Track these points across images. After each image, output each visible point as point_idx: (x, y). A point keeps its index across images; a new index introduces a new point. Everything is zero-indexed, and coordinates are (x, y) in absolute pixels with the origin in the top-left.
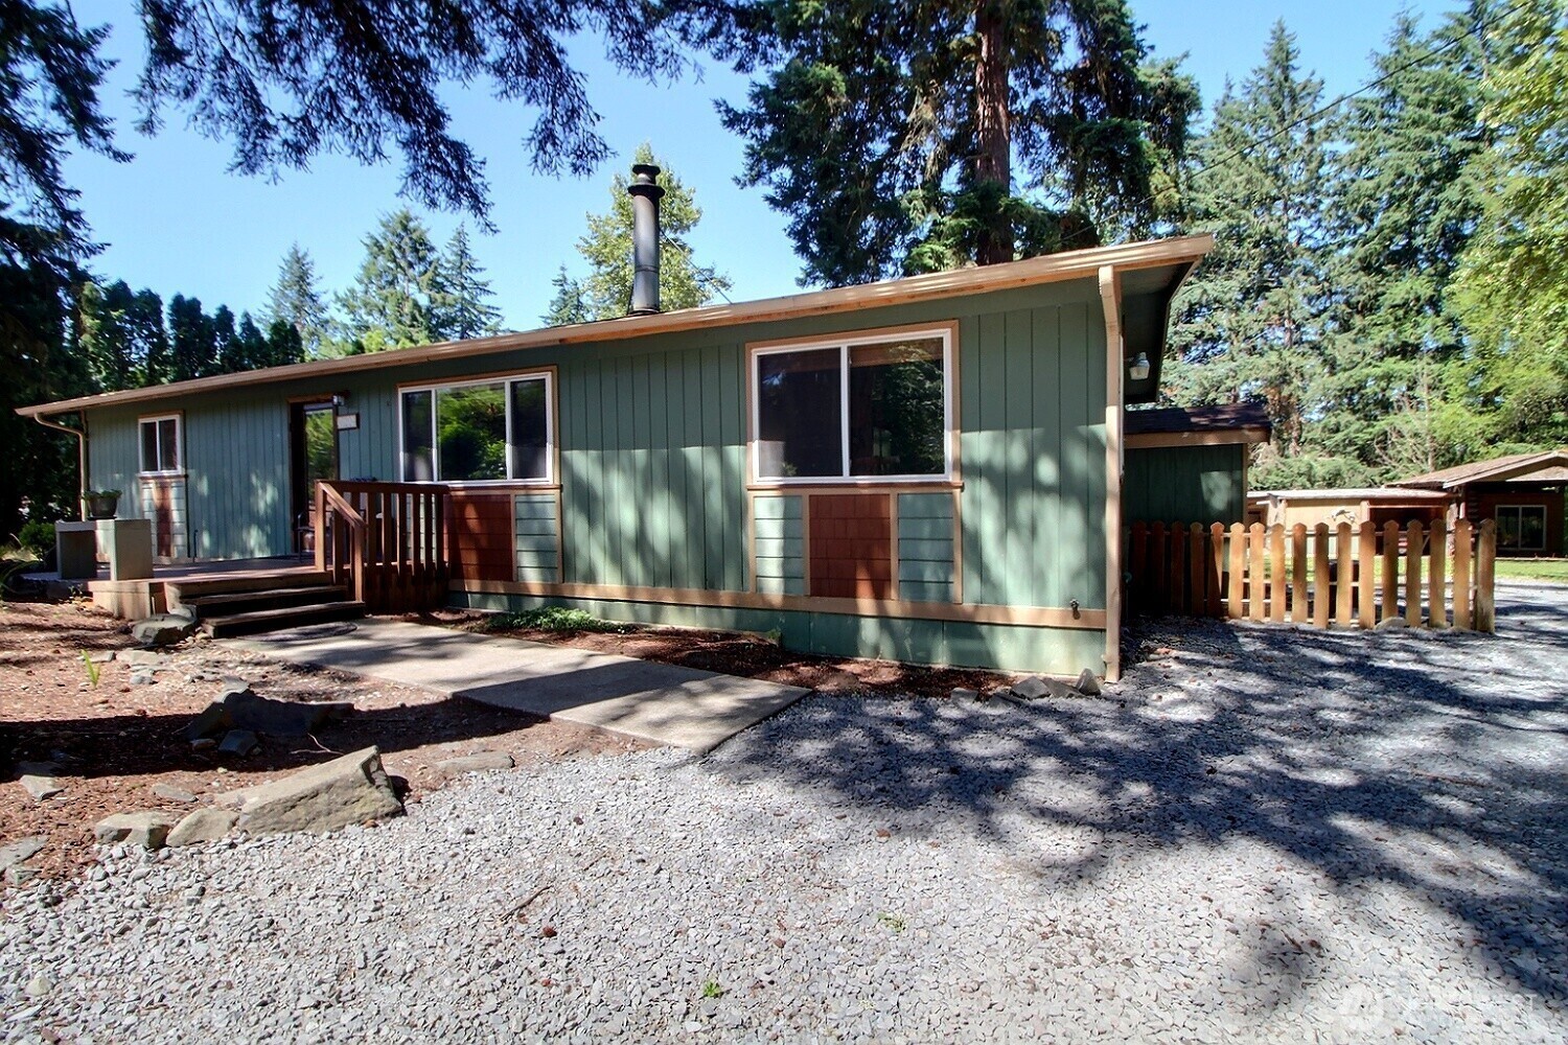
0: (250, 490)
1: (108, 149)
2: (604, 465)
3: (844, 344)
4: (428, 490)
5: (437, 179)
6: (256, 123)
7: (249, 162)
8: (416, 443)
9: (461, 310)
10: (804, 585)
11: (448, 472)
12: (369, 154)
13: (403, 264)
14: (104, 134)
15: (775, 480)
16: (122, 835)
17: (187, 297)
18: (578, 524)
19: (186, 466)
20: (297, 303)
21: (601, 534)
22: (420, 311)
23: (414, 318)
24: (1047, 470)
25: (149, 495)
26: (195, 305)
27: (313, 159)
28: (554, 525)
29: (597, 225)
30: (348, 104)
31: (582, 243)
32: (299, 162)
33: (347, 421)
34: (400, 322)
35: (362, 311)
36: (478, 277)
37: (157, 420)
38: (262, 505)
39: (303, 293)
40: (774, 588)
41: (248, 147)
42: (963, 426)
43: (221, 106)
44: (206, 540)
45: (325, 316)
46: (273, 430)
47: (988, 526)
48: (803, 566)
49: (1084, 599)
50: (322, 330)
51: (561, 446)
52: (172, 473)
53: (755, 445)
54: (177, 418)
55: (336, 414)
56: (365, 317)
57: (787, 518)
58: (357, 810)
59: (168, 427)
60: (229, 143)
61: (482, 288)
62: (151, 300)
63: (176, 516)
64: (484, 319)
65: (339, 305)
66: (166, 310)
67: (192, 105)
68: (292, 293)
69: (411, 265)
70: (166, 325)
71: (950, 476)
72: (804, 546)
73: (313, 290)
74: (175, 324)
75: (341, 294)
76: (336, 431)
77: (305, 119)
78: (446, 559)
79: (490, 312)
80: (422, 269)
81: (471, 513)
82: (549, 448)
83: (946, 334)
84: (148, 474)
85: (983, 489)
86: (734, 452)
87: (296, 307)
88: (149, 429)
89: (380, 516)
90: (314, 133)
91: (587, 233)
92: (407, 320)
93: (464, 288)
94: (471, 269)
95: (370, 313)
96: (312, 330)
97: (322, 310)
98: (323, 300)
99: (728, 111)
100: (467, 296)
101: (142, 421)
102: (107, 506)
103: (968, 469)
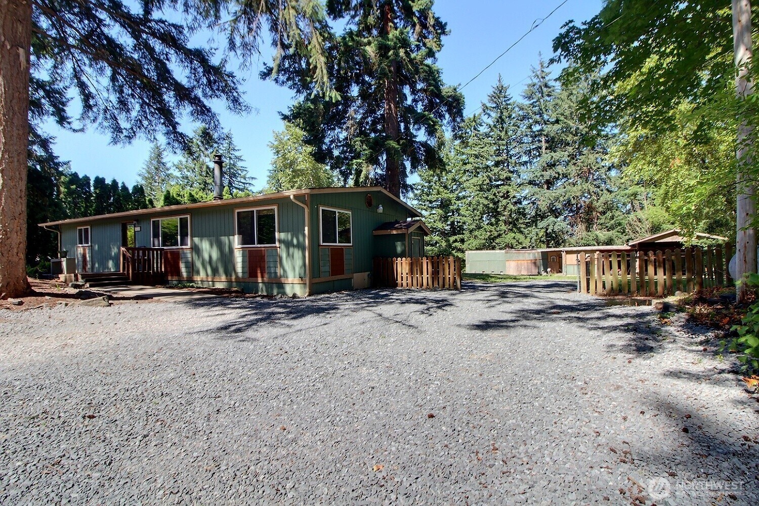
0: (110, 249)
1: (71, 128)
2: (201, 240)
3: (255, 209)
4: (157, 250)
5: (176, 145)
6: (118, 129)
7: (115, 141)
8: (156, 235)
9: (229, 168)
10: (247, 275)
11: (164, 245)
12: (152, 139)
13: (203, 149)
14: (69, 123)
15: (240, 246)
16: (61, 303)
17: (101, 177)
18: (195, 257)
19: (91, 243)
20: (157, 166)
21: (201, 259)
22: (210, 170)
23: (207, 173)
24: (295, 241)
25: (80, 250)
26: (103, 180)
27: (133, 141)
28: (190, 259)
29: (277, 137)
30: (145, 123)
31: (269, 144)
32: (130, 143)
33: (138, 229)
34: (201, 175)
35: (185, 170)
36: (237, 154)
37: (83, 228)
38: (113, 254)
39: (159, 162)
40: (240, 275)
41: (115, 136)
42: (280, 232)
43: (106, 124)
44: (97, 265)
45: (169, 172)
46: (118, 230)
47: (284, 255)
48: (247, 269)
49: (302, 275)
50: (168, 178)
51: (192, 237)
52: (87, 245)
53: (236, 237)
54: (89, 227)
55: (135, 227)
56: (187, 173)
57: (243, 256)
58: (101, 304)
59: (86, 230)
60: (108, 135)
61: (239, 158)
62: (87, 179)
63: (88, 259)
64: (240, 172)
65: (174, 168)
66: (92, 182)
67: (96, 125)
68: (155, 163)
69: (206, 149)
70: (92, 188)
71: (277, 244)
72: (247, 264)
73: (164, 161)
74: (95, 188)
75: (176, 163)
76: (135, 232)
77: (132, 128)
78: (163, 270)
79: (243, 169)
80: (212, 151)
81: (169, 255)
82: (189, 236)
83: (275, 208)
84: (80, 245)
85: (283, 246)
86: (231, 237)
87: (156, 169)
88: (81, 230)
89: (146, 258)
90: (134, 132)
91: (272, 139)
92: (204, 173)
93: (230, 158)
94: (234, 150)
95: (188, 171)
96: (163, 178)
97: (168, 169)
98: (168, 165)
99: (283, 115)
100: (232, 162)
101: (78, 228)
102: (64, 255)
103: (280, 241)
